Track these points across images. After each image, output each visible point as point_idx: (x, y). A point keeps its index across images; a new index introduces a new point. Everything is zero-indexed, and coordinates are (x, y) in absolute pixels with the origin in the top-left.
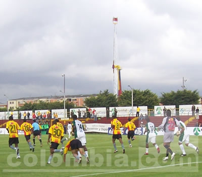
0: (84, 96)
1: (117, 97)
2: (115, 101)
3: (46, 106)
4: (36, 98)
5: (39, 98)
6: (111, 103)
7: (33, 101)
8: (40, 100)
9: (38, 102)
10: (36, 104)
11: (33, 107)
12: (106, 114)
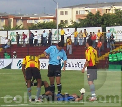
7: (103, 11)
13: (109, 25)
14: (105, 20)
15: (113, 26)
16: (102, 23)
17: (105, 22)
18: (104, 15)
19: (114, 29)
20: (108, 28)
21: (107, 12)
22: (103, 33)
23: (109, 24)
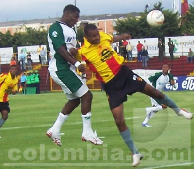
0: (113, 17)
1: (179, 17)
2: (176, 25)
3: (40, 38)
4: (20, 22)
5: (25, 22)
6: (168, 28)
7: (14, 30)
8: (28, 26)
9: (23, 31)
10: (20, 34)
11: (14, 40)
12: (157, 51)
13: (20, 45)
14: (17, 39)
15: (25, 46)
16: (14, 43)
17: (16, 43)
18: (15, 34)
19: (26, 49)
20: (20, 49)
21: (19, 32)
22: (15, 53)
23: (21, 43)
